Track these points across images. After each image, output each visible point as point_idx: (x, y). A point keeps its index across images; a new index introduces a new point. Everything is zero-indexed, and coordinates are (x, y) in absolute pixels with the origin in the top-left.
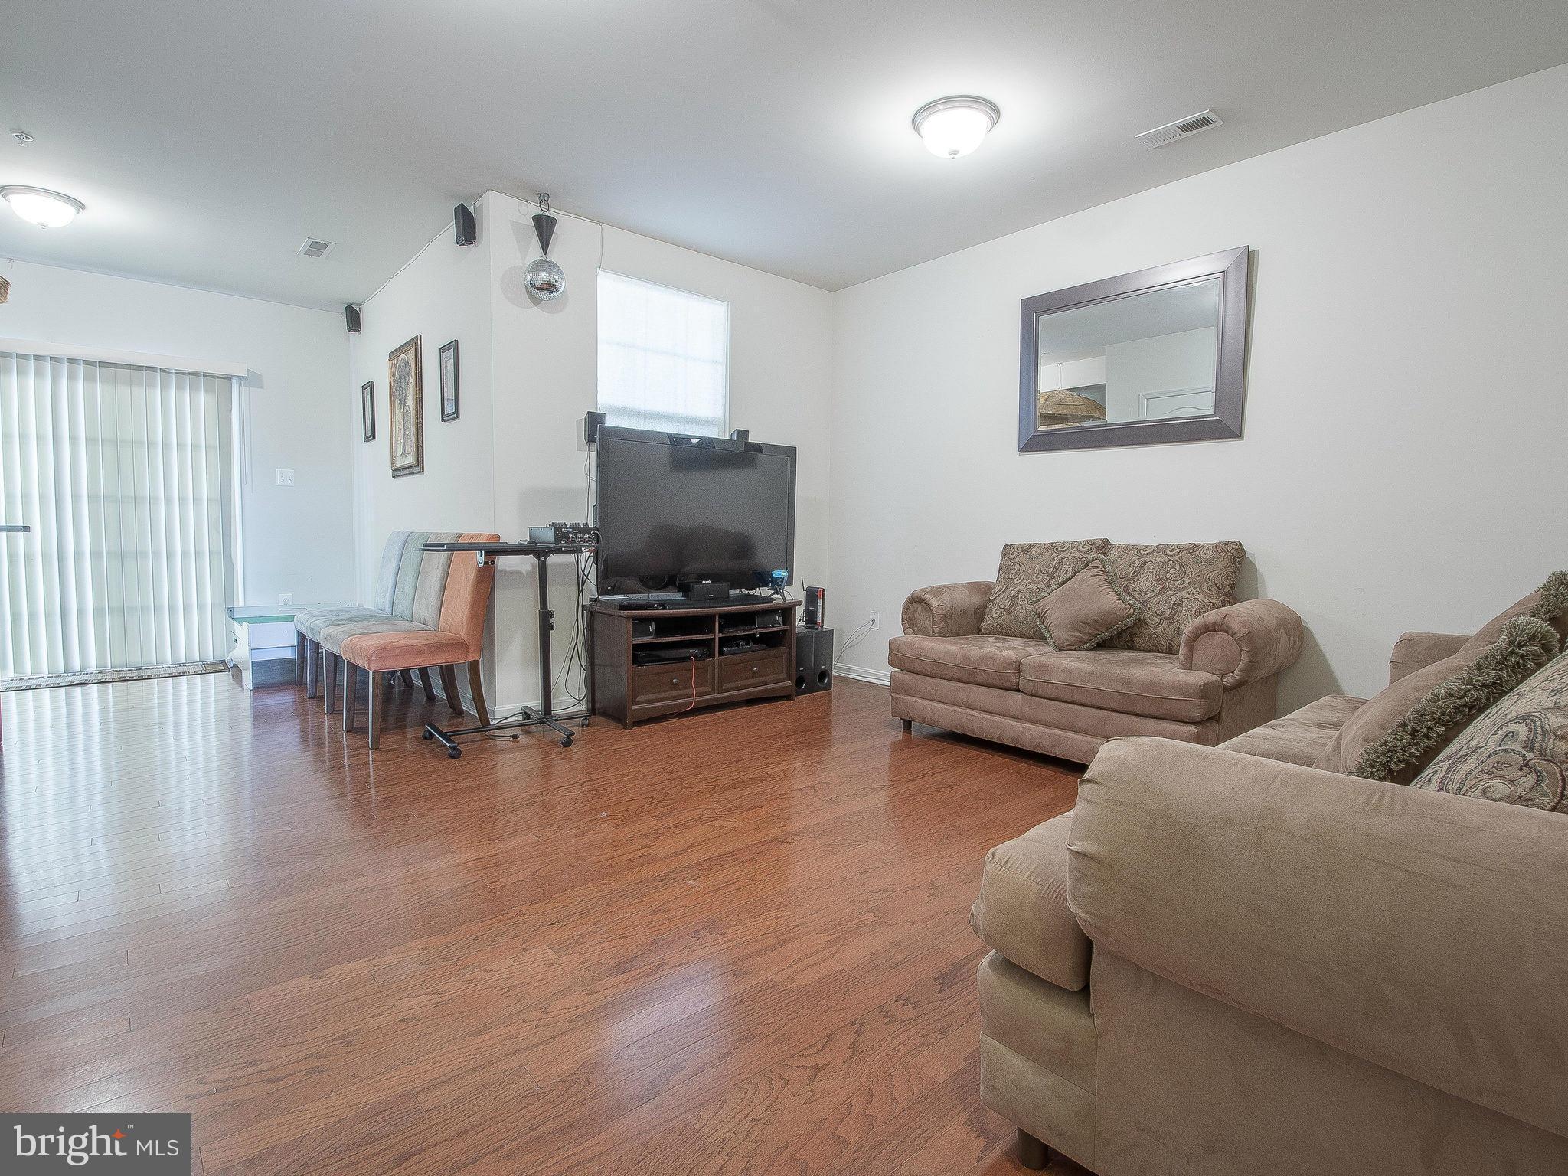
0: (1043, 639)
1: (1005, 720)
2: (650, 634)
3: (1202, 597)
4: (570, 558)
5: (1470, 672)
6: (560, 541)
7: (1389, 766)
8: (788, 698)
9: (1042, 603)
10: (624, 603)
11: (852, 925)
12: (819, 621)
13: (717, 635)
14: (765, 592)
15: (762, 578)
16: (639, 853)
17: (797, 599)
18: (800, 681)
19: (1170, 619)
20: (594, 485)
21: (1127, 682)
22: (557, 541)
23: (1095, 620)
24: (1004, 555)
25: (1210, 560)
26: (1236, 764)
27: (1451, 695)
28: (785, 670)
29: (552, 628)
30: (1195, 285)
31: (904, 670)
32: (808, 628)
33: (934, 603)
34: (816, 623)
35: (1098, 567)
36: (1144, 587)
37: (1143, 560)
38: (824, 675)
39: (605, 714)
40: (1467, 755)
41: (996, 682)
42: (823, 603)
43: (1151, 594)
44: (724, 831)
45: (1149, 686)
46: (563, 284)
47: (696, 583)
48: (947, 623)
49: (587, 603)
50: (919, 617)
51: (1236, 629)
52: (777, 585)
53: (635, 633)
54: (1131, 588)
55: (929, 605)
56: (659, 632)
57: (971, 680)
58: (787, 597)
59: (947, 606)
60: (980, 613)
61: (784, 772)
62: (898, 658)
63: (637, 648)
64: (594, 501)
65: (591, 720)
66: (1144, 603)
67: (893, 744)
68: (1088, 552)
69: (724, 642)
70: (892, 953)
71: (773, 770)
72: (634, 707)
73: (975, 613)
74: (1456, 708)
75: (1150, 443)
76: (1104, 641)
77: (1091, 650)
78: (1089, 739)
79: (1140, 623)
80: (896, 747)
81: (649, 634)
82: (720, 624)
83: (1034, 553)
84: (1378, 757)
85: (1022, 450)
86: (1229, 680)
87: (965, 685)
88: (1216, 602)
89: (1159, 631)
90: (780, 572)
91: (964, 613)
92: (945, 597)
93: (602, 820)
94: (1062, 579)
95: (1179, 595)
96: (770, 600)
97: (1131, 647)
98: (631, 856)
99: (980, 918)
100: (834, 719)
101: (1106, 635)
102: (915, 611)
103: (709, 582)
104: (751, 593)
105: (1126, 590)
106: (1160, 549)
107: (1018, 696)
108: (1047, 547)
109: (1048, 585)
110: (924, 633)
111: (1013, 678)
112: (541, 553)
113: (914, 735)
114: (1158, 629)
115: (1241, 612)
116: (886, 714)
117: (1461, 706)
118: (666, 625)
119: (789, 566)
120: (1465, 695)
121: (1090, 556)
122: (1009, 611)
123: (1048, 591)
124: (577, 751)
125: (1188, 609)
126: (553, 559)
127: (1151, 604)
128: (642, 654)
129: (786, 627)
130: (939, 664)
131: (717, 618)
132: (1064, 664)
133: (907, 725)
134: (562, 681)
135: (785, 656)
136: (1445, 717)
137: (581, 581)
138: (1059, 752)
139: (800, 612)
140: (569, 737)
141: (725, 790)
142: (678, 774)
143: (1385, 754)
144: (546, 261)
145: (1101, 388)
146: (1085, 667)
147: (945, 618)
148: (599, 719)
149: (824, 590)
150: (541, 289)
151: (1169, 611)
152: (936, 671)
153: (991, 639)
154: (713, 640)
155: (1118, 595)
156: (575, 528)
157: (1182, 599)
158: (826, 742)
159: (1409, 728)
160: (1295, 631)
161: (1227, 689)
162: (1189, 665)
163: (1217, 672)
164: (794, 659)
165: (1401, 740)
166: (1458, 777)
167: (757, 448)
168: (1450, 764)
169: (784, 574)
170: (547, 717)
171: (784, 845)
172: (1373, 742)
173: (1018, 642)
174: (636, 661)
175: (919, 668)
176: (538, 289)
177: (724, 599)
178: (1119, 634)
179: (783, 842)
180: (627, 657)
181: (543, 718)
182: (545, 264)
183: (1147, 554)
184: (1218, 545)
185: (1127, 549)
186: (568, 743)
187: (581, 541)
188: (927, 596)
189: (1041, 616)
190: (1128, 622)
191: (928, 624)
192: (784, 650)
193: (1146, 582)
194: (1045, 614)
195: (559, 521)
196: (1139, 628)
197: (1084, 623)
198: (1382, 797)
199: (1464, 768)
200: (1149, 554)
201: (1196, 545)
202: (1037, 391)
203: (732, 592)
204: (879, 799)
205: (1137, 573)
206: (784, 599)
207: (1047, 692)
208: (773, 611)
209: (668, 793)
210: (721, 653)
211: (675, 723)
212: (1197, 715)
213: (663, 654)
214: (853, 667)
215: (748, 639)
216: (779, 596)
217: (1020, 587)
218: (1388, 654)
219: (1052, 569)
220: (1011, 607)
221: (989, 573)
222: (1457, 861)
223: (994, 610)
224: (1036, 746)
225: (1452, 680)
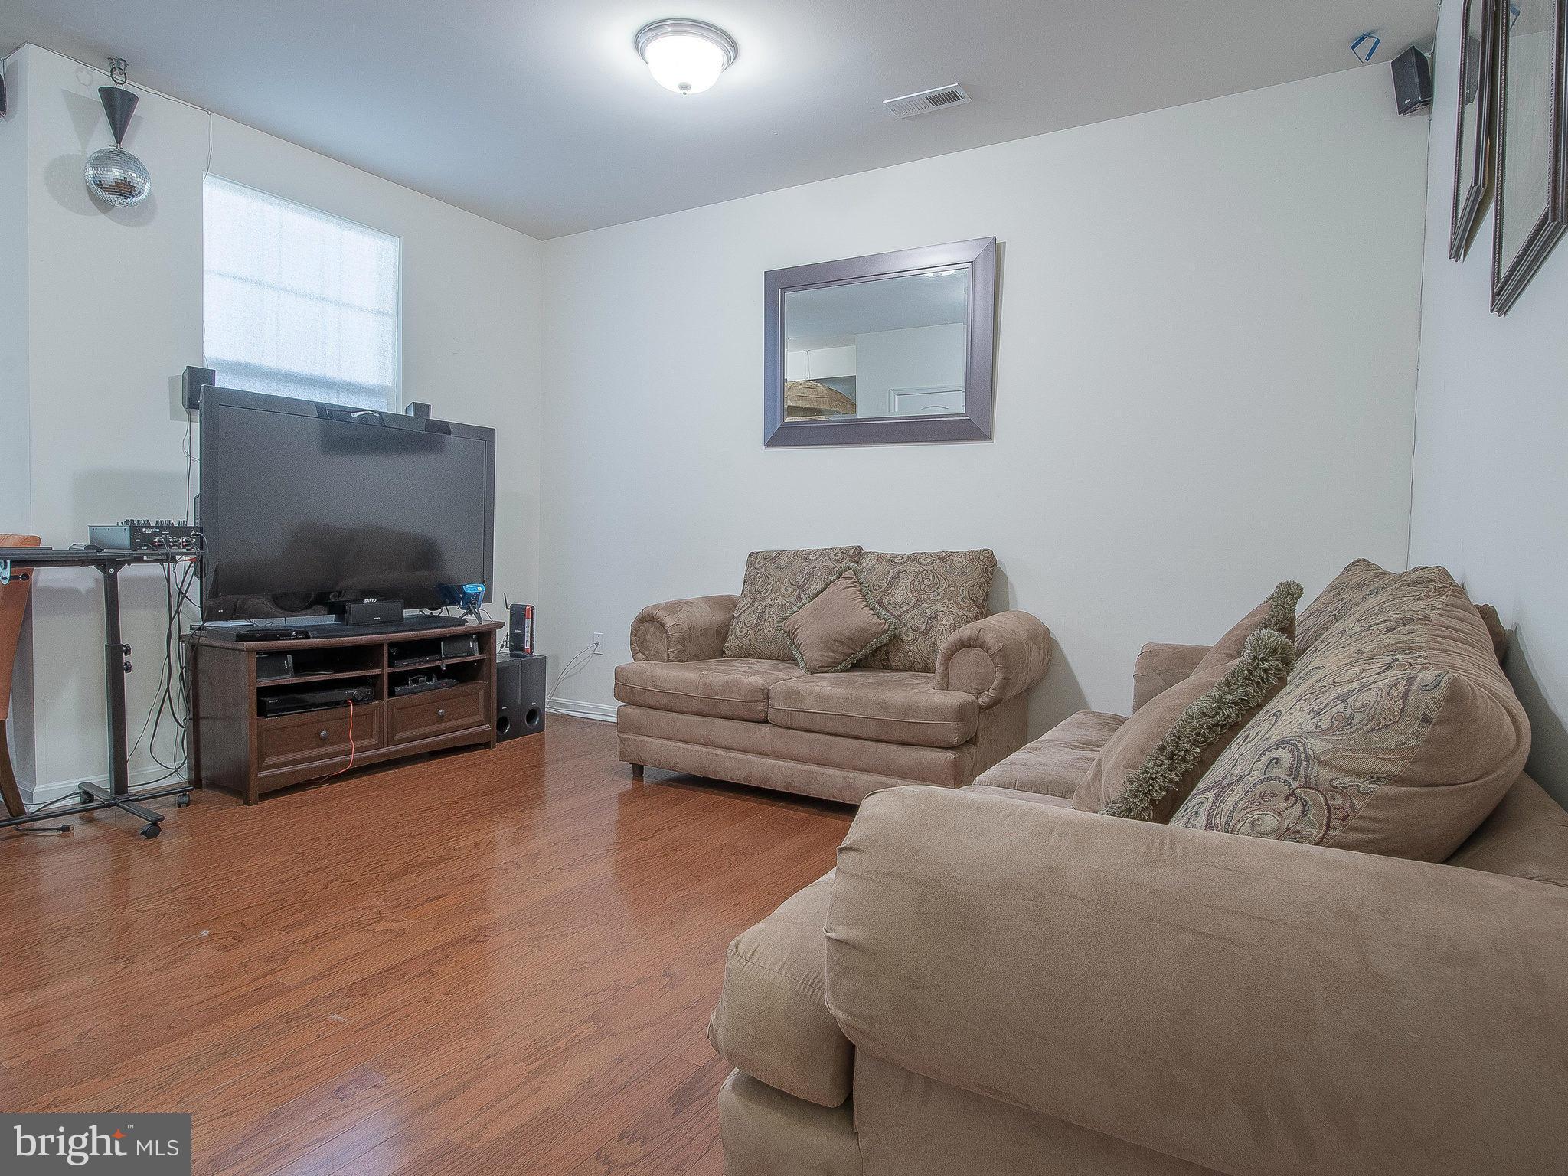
0: (794, 660)
1: (753, 758)
2: (286, 672)
3: (956, 610)
4: (156, 570)
5: (1220, 688)
6: (140, 546)
7: (1150, 795)
8: (487, 745)
9: (792, 619)
10: (243, 631)
11: (563, 1044)
12: (527, 647)
13: (386, 670)
14: (455, 612)
15: (450, 594)
16: (257, 984)
17: (497, 619)
18: (502, 723)
19: (925, 634)
20: (196, 468)
21: (883, 707)
22: (134, 546)
23: (850, 639)
24: (750, 564)
25: (964, 571)
26: (1010, 815)
27: (1204, 714)
28: (482, 709)
29: (128, 669)
30: (943, 274)
31: (633, 704)
32: (512, 655)
33: (669, 622)
34: (523, 649)
35: (852, 578)
36: (899, 600)
37: (897, 570)
38: (532, 714)
39: (216, 785)
40: (1232, 784)
41: (742, 713)
42: (532, 623)
43: (906, 607)
44: (388, 937)
45: (906, 710)
46: (148, 186)
47: (355, 601)
48: (685, 646)
49: (186, 631)
50: (651, 638)
51: (991, 644)
52: (470, 603)
53: (261, 671)
54: (885, 601)
55: (662, 625)
56: (298, 669)
57: (714, 712)
58: (484, 617)
59: (685, 625)
60: (722, 632)
61: (476, 844)
62: (625, 689)
63: (263, 692)
64: (196, 490)
65: (195, 795)
66: (899, 618)
67: (622, 795)
68: (841, 560)
69: (397, 679)
70: (613, 1074)
71: (462, 844)
72: (261, 774)
73: (718, 631)
74: (1209, 728)
75: (902, 442)
76: (859, 661)
77: (845, 671)
78: (845, 773)
79: (896, 639)
80: (625, 799)
81: (283, 672)
82: (390, 654)
83: (783, 563)
84: (1141, 785)
85: (767, 445)
86: (984, 699)
87: (706, 719)
88: (970, 614)
89: (914, 647)
90: (475, 586)
91: (705, 632)
92: (682, 615)
93: (203, 942)
94: (813, 592)
95: (934, 608)
96: (461, 622)
97: (887, 667)
98: (244, 990)
99: (721, 1031)
100: (548, 768)
101: (860, 655)
102: (646, 633)
103: (374, 600)
104: (436, 613)
105: (880, 603)
106: (915, 558)
107: (767, 729)
108: (797, 555)
109: (799, 599)
110: (658, 658)
111: (761, 708)
112: (108, 564)
113: (646, 781)
114: (913, 646)
115: (994, 626)
116: (612, 757)
117: (1214, 726)
118: (307, 660)
119: (487, 580)
120: (1217, 713)
121: (842, 566)
122: (756, 629)
123: (799, 605)
124: (169, 842)
125: (943, 623)
126: (127, 572)
127: (906, 618)
128: (268, 701)
129: (484, 656)
130: (676, 696)
131: (386, 648)
132: (817, 689)
133: (638, 770)
134: (145, 743)
135: (481, 693)
136: (1200, 738)
137: (175, 602)
138: (814, 791)
139: (502, 637)
140: (154, 823)
141: (393, 877)
142: (325, 862)
143: (1147, 782)
144: (121, 153)
145: (850, 381)
146: (839, 691)
147: (682, 639)
148: (206, 793)
149: (533, 608)
150: (111, 190)
151: (924, 626)
152: (671, 703)
153: (736, 663)
154: (378, 677)
155: (873, 609)
156: (165, 528)
157: (937, 612)
158: (539, 799)
159: (1167, 752)
160: (1043, 643)
161: (981, 708)
162: (945, 686)
163: (973, 691)
164: (494, 696)
165: (1161, 766)
166: (1226, 809)
167: (444, 428)
168: (1217, 797)
169: (480, 588)
170: (120, 797)
171: (473, 946)
172: (1137, 769)
173: (766, 665)
174: (263, 710)
175: (651, 701)
176: (105, 189)
177: (398, 622)
178: (874, 653)
179: (472, 941)
180: (248, 705)
181: (114, 799)
182: (116, 156)
183: (902, 564)
184: (970, 554)
185: (881, 557)
186: (153, 830)
187: (174, 546)
188: (661, 614)
189: (791, 634)
190: (884, 639)
191: (661, 647)
192: (479, 685)
193: (901, 594)
194: (795, 632)
195: (137, 517)
196: (894, 645)
197: (837, 641)
198: (1162, 843)
199: (1231, 799)
200: (904, 563)
201: (950, 554)
202: (784, 381)
203: (407, 613)
204: (604, 868)
205: (891, 584)
206: (480, 620)
207: (800, 721)
208: (465, 636)
209: (307, 892)
210: (391, 694)
211: (324, 790)
212: (954, 739)
213: (308, 697)
214: (572, 702)
215: (430, 673)
216: (473, 617)
217: (768, 601)
218: (1130, 667)
219: (802, 581)
220: (757, 624)
221: (732, 585)
222: (1243, 915)
223: (738, 629)
224: (788, 785)
225: (1203, 698)
